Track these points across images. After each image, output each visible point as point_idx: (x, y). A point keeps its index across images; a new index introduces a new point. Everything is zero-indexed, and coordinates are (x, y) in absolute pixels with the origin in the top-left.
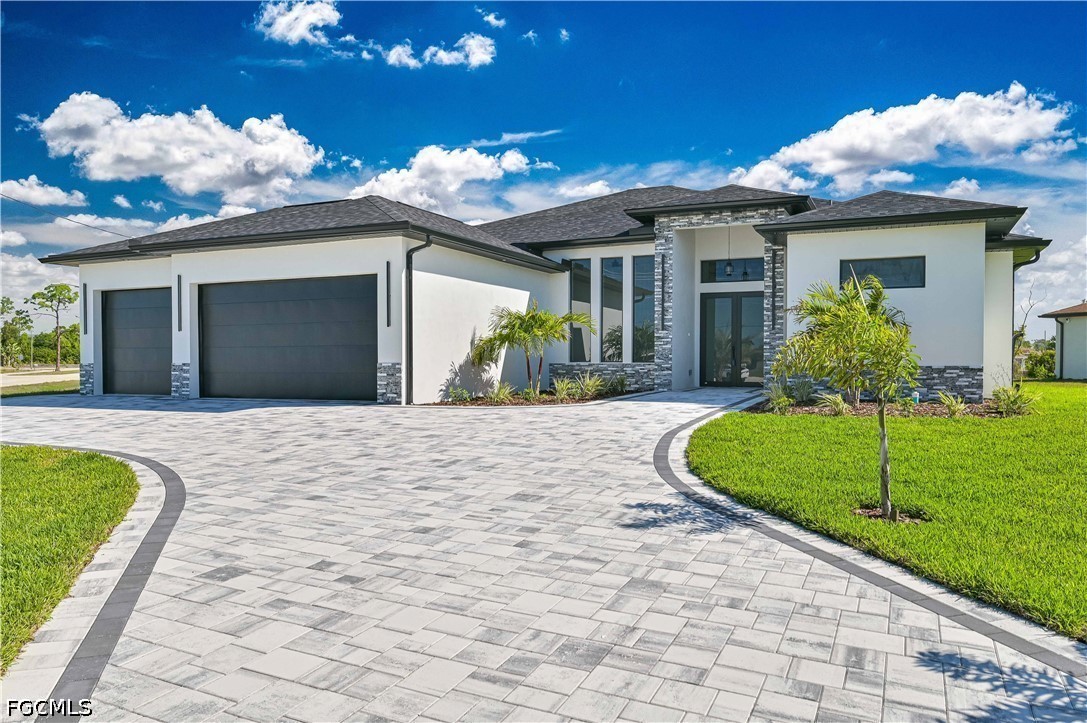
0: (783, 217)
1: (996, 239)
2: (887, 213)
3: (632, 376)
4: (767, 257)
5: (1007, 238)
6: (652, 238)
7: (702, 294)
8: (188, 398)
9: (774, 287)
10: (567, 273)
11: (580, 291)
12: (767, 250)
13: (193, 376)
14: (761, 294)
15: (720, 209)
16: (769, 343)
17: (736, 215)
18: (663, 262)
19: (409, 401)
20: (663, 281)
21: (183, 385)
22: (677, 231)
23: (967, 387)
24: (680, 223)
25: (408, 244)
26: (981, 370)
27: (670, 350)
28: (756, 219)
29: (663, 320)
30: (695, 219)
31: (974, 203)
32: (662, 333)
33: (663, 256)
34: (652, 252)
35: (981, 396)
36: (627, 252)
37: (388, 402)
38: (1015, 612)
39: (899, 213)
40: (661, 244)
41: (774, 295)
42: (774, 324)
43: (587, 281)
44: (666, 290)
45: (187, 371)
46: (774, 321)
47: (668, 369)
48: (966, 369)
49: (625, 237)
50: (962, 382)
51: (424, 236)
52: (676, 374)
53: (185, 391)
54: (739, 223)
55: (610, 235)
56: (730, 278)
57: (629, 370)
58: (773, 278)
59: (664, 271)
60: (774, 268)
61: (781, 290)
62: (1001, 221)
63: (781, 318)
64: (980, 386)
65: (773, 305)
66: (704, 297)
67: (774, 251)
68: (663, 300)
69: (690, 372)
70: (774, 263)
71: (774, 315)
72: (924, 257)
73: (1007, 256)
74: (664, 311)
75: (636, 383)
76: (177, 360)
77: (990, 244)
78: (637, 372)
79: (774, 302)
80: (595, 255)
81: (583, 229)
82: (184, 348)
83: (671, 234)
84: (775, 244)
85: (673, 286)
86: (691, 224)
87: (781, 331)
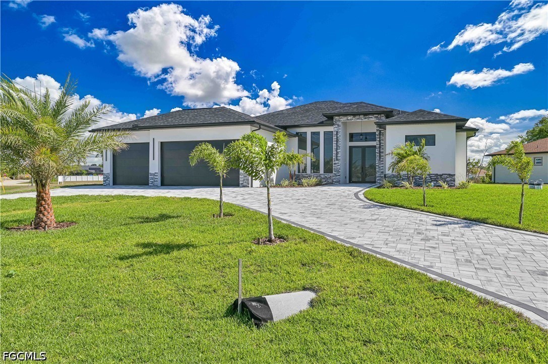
0: (383, 119)
1: (460, 128)
2: (422, 119)
3: (324, 178)
4: (377, 133)
5: (464, 128)
6: (332, 125)
7: (350, 146)
8: (157, 186)
9: (380, 144)
10: (297, 138)
11: (302, 145)
12: (377, 130)
13: (159, 177)
14: (375, 147)
15: (359, 115)
16: (378, 166)
17: (366, 117)
18: (337, 134)
19: (252, 186)
20: (337, 141)
21: (155, 181)
22: (342, 122)
23: (450, 181)
24: (343, 119)
25: (251, 129)
26: (454, 175)
27: (340, 168)
28: (373, 119)
29: (337, 156)
30: (349, 118)
31: (452, 116)
32: (336, 162)
33: (337, 132)
34: (333, 130)
35: (454, 185)
36: (322, 130)
37: (244, 186)
38: (451, 217)
39: (426, 119)
40: (336, 127)
41: (380, 148)
42: (380, 159)
43: (305, 142)
44: (338, 145)
45: (157, 176)
46: (380, 157)
47: (339, 176)
48: (449, 175)
49: (321, 124)
50: (448, 179)
51: (258, 126)
52: (342, 178)
53: (156, 183)
54: (366, 120)
55: (315, 123)
56: (361, 140)
57: (322, 176)
58: (380, 141)
59: (337, 138)
60: (380, 137)
61: (383, 146)
62: (461, 123)
63: (383, 156)
64: (454, 181)
65: (380, 151)
66: (351, 148)
67: (380, 131)
68: (337, 149)
69: (346, 177)
70: (380, 135)
71: (380, 155)
72: (435, 135)
73: (464, 134)
74: (337, 153)
75: (325, 181)
76: (151, 171)
77: (458, 130)
78: (326, 177)
79: (380, 150)
80: (309, 131)
81: (303, 120)
82: (154, 166)
83: (340, 124)
84: (380, 128)
85: (341, 143)
86: (348, 120)
87: (383, 161)
